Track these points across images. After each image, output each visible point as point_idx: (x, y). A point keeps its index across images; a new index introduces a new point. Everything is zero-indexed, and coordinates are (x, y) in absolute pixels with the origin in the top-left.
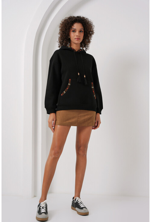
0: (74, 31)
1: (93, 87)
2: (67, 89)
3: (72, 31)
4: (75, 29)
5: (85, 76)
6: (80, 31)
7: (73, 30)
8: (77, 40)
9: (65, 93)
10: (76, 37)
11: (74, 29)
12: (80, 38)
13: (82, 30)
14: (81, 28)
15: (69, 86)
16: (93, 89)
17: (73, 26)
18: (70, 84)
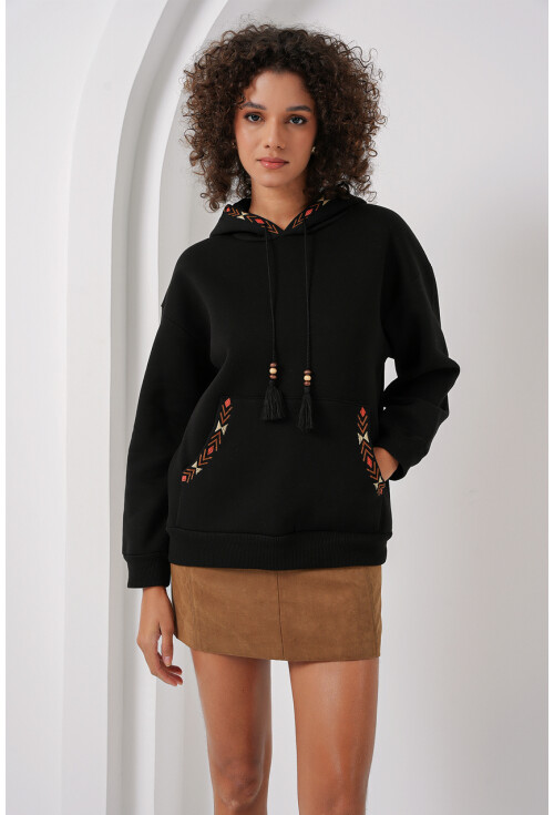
0: (257, 117)
1: (363, 438)
2: (211, 451)
3: (247, 117)
4: (260, 107)
5: (307, 378)
6: (291, 118)
7: (250, 109)
8: (270, 170)
9: (198, 470)
10: (262, 152)
11: (252, 105)
12: (287, 160)
13: (304, 113)
14: (297, 105)
15: (217, 437)
16: (365, 447)
17: (251, 89)
18: (224, 429)
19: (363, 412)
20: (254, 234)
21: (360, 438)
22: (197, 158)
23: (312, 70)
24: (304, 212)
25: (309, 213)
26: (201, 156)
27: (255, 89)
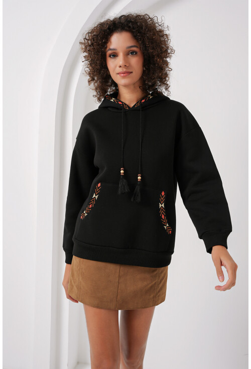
1: (162, 205)
2: (90, 206)
3: (110, 56)
4: (114, 49)
5: (139, 178)
6: (130, 53)
7: (111, 52)
8: (124, 77)
9: (86, 214)
10: (119, 70)
11: (110, 49)
12: (131, 71)
13: (135, 49)
14: (131, 45)
15: (93, 200)
16: (162, 210)
17: (109, 43)
18: (97, 197)
19: (163, 193)
20: (117, 109)
21: (160, 205)
22: (91, 80)
23: (133, 28)
24: (141, 100)
25: (143, 101)
26: (93, 79)
27: (111, 42)
